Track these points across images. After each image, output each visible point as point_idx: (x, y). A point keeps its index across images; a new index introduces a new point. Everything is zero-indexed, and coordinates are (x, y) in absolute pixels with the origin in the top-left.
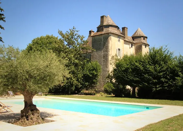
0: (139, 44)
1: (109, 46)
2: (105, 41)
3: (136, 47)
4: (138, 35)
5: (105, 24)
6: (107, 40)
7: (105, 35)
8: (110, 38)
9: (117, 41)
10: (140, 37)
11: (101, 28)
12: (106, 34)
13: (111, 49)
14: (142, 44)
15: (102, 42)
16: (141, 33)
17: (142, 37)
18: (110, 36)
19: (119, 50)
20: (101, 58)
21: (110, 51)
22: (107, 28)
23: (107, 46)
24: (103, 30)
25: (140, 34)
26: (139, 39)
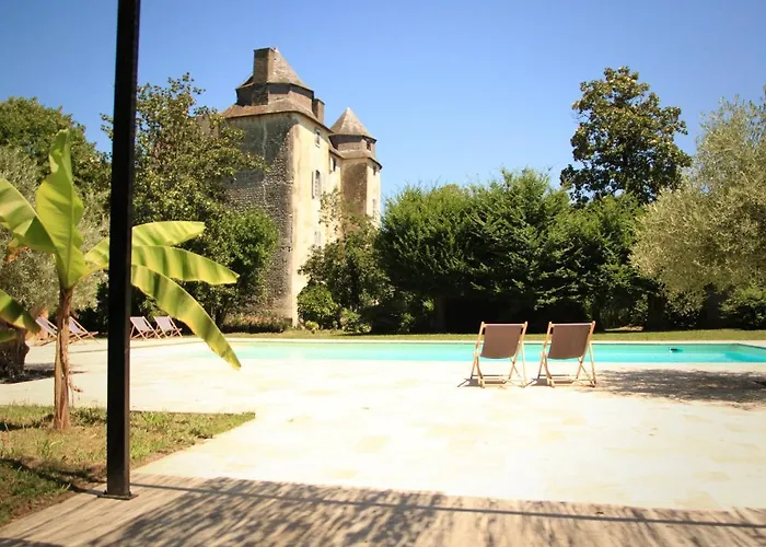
0: (356, 162)
1: (291, 158)
2: (277, 140)
3: (347, 171)
4: (351, 132)
5: (273, 78)
6: (285, 135)
7: (275, 118)
8: (297, 129)
9: (314, 143)
10: (357, 138)
11: (259, 92)
12: (280, 116)
13: (299, 168)
14: (366, 161)
15: (264, 144)
16: (358, 127)
17: (365, 137)
18: (297, 123)
19: (318, 173)
20: (261, 199)
21: (296, 176)
22: (280, 96)
23: (285, 160)
24: (264, 100)
25: (355, 128)
26: (355, 145)
